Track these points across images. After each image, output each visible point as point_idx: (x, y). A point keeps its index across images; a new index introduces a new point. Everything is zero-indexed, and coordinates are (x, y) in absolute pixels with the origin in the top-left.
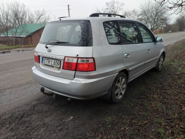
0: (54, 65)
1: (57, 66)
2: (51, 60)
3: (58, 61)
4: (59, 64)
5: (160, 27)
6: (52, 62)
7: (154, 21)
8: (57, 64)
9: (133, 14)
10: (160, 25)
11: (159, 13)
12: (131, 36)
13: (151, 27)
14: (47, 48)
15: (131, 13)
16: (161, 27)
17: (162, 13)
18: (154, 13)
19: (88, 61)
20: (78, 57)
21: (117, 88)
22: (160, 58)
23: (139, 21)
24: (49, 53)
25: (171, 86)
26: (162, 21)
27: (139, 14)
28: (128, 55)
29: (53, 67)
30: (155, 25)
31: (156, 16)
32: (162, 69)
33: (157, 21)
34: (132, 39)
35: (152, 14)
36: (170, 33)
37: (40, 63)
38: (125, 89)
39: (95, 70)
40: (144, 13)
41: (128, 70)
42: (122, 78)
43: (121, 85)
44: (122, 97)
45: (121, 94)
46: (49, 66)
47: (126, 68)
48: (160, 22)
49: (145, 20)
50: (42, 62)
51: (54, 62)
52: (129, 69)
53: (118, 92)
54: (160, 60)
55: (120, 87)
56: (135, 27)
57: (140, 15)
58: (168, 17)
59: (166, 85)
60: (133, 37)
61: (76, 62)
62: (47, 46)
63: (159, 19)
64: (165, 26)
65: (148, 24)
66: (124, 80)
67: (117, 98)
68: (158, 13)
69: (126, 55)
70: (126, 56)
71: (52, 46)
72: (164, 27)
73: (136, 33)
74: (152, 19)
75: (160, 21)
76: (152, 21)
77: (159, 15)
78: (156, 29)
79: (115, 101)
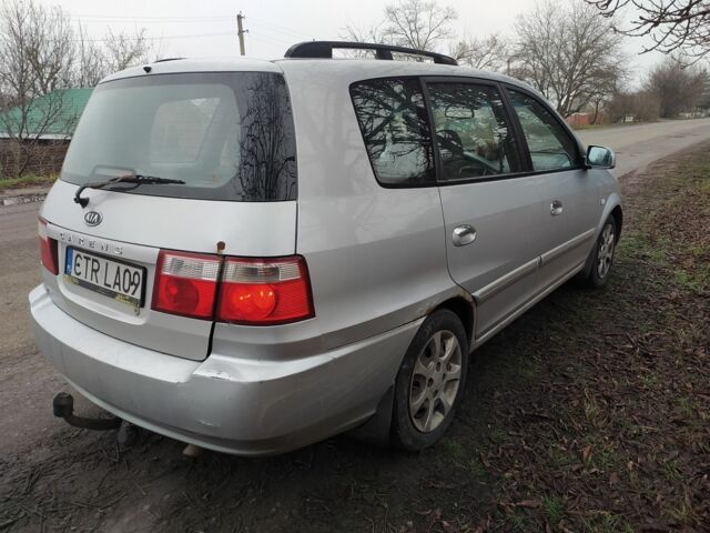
0: (116, 289)
1: (129, 294)
2: (103, 262)
3: (133, 270)
4: (137, 286)
5: (592, 104)
6: (108, 274)
7: (571, 81)
8: (132, 283)
9: (488, 52)
10: (593, 93)
11: (588, 48)
12: (482, 142)
13: (556, 102)
14: (84, 203)
15: (483, 50)
16: (597, 103)
17: (600, 51)
18: (570, 48)
19: (275, 271)
20: (225, 252)
21: (418, 382)
22: (601, 234)
23: (514, 80)
24: (94, 230)
25: (651, 357)
26: (601, 81)
27: (511, 53)
28: (470, 231)
29: (113, 295)
30: (575, 96)
31: (576, 63)
32: (609, 276)
33: (581, 81)
34: (486, 155)
35: (562, 54)
36: (630, 124)
37: (57, 273)
38: (457, 384)
39: (312, 314)
40: (532, 48)
41: (471, 300)
42: (444, 338)
43: (438, 369)
44: (444, 420)
45: (439, 407)
46: (95, 288)
47: (460, 292)
48: (590, 82)
49: (535, 76)
50: (66, 272)
51: (118, 272)
52: (476, 294)
53: (427, 400)
54: (601, 240)
55: (436, 376)
56: (499, 103)
57: (517, 56)
58: (622, 66)
59: (632, 351)
60: (491, 145)
61: (215, 280)
62: (82, 196)
63: (588, 72)
64: (608, 98)
65: (545, 91)
66: (451, 343)
67: (420, 428)
68: (584, 50)
69: (458, 231)
70: (462, 235)
71: (108, 197)
72: (605, 103)
73: (503, 131)
74: (560, 73)
75: (592, 79)
76: (562, 80)
77: (587, 58)
78: (577, 111)
79: (409, 442)
